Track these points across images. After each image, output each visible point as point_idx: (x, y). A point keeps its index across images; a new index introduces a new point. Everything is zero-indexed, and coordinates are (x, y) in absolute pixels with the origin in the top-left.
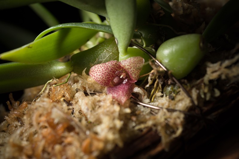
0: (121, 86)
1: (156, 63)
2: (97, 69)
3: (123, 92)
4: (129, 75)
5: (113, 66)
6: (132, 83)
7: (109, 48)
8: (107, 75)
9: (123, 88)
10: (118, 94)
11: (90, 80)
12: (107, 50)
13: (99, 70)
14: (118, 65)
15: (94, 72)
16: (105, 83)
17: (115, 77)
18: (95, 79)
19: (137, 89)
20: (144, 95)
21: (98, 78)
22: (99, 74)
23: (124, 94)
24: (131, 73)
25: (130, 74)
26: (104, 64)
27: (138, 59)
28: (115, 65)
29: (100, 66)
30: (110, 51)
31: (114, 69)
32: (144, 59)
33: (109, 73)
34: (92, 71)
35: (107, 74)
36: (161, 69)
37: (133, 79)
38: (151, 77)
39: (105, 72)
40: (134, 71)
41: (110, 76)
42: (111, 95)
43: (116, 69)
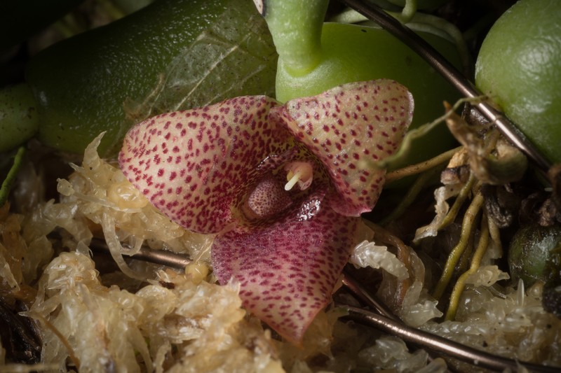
0: (288, 232)
1: (473, 112)
2: (161, 139)
3: (297, 266)
4: (330, 175)
5: (248, 128)
6: (348, 215)
7: (224, 19)
8: (216, 174)
9: (300, 246)
10: (273, 281)
11: (125, 196)
12: (211, 33)
13: (170, 145)
14: (272, 119)
15: (145, 158)
16: (202, 218)
17: (259, 180)
18: (149, 196)
19: (371, 250)
20: (411, 280)
21: (165, 190)
22: (169, 168)
23: (306, 283)
24: (344, 167)
25: (334, 172)
26: (201, 112)
27: (381, 96)
28: (258, 121)
29: (179, 126)
30: (229, 36)
31: (250, 143)
32: (410, 96)
33: (224, 166)
34: (134, 145)
35: (213, 167)
36: (503, 150)
37: (355, 198)
38: (450, 188)
39: (203, 156)
40: (357, 156)
41: (228, 180)
42: (238, 287)
43: (262, 143)
